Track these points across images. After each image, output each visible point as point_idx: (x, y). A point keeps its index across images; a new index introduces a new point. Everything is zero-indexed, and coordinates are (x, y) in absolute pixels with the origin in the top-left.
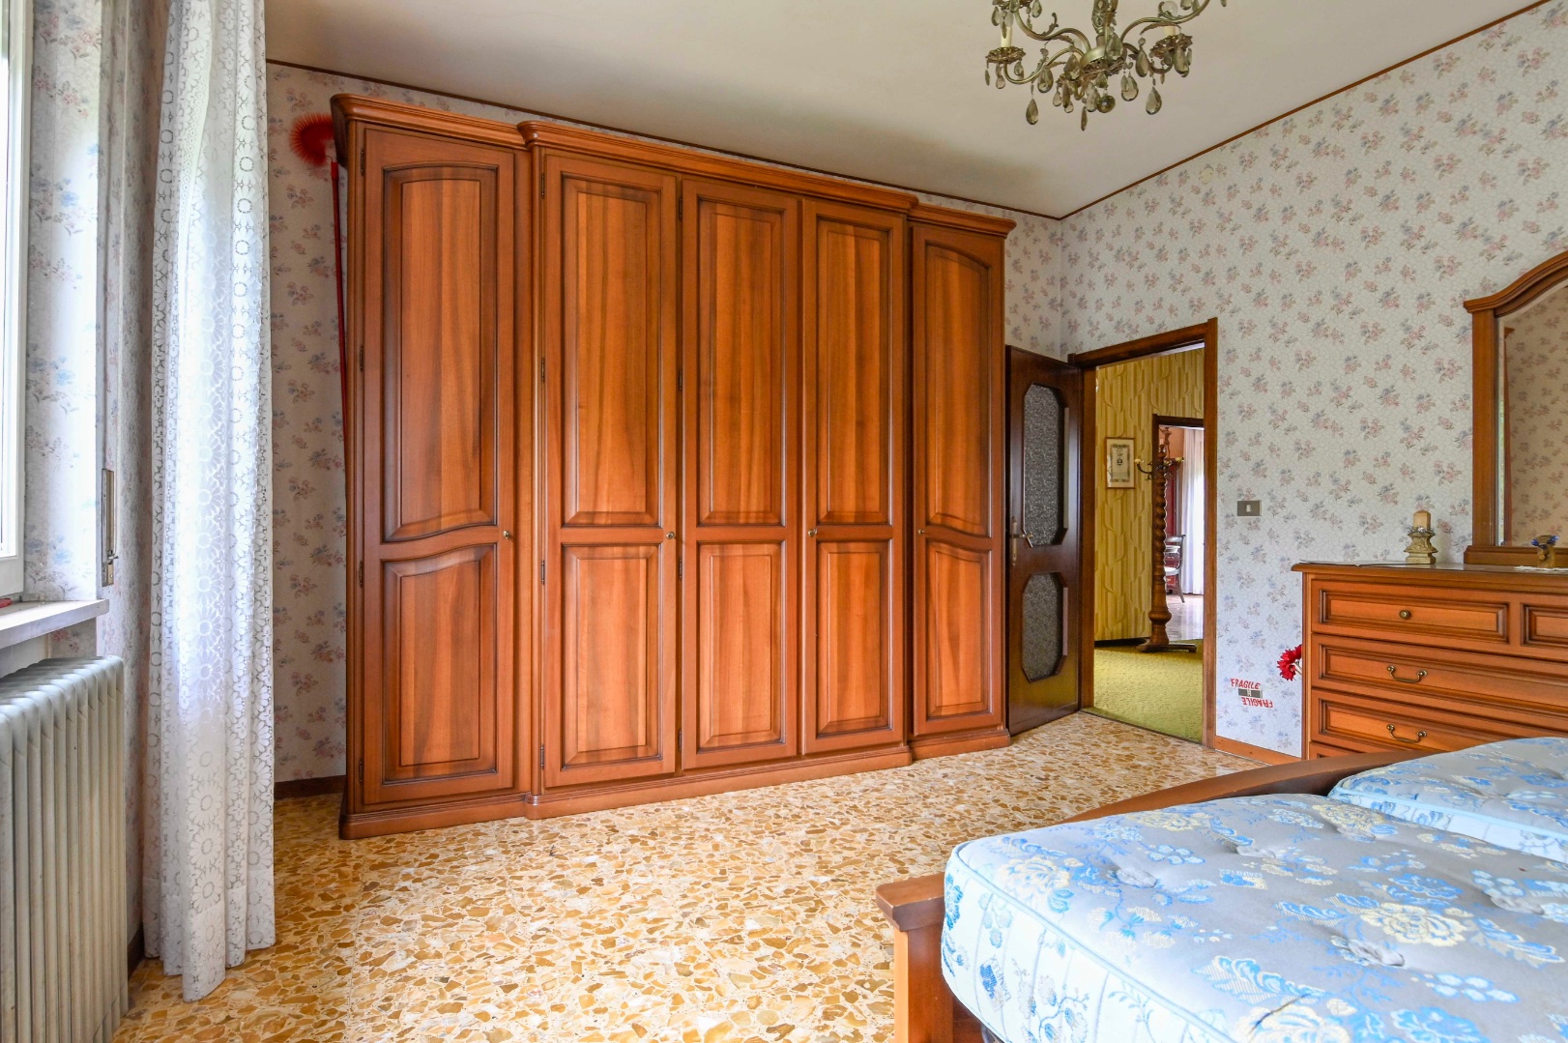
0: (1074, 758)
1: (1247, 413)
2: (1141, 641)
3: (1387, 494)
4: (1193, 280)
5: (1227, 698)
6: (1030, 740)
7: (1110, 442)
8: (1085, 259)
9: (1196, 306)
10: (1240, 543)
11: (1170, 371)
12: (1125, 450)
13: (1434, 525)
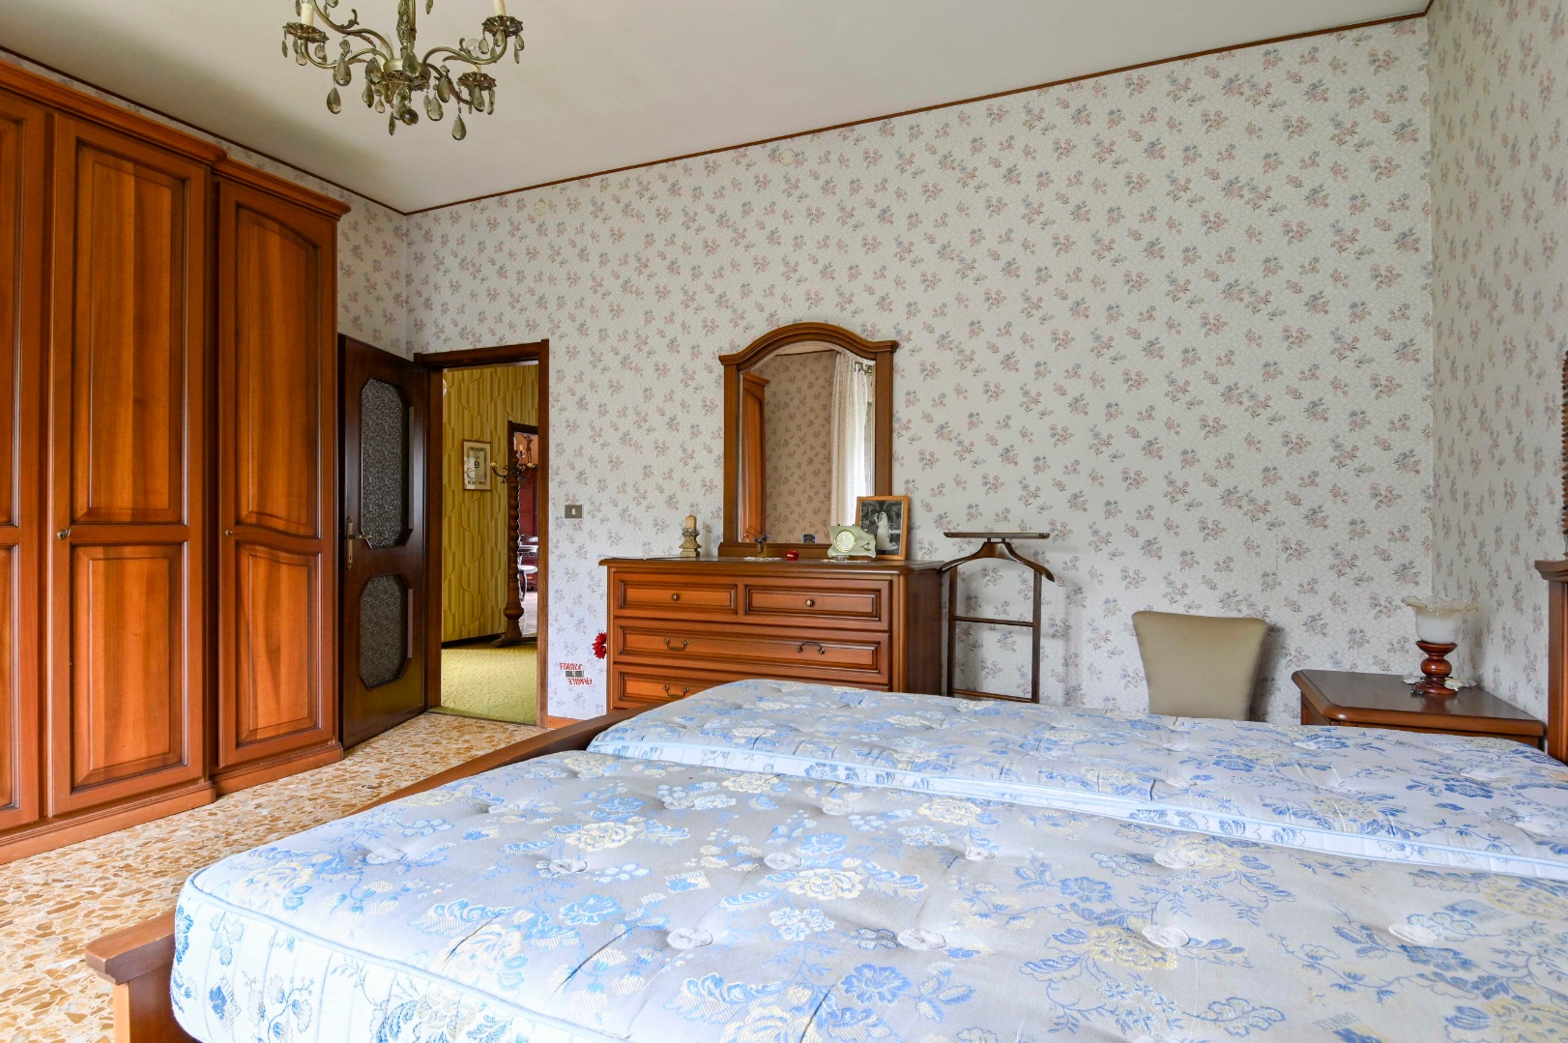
0: (412, 760)
1: (572, 427)
2: (496, 636)
3: (671, 501)
4: (528, 300)
5: (556, 679)
6: (368, 750)
7: (467, 445)
8: (431, 261)
9: (532, 326)
10: (567, 542)
11: (524, 380)
12: (482, 454)
13: (699, 527)
